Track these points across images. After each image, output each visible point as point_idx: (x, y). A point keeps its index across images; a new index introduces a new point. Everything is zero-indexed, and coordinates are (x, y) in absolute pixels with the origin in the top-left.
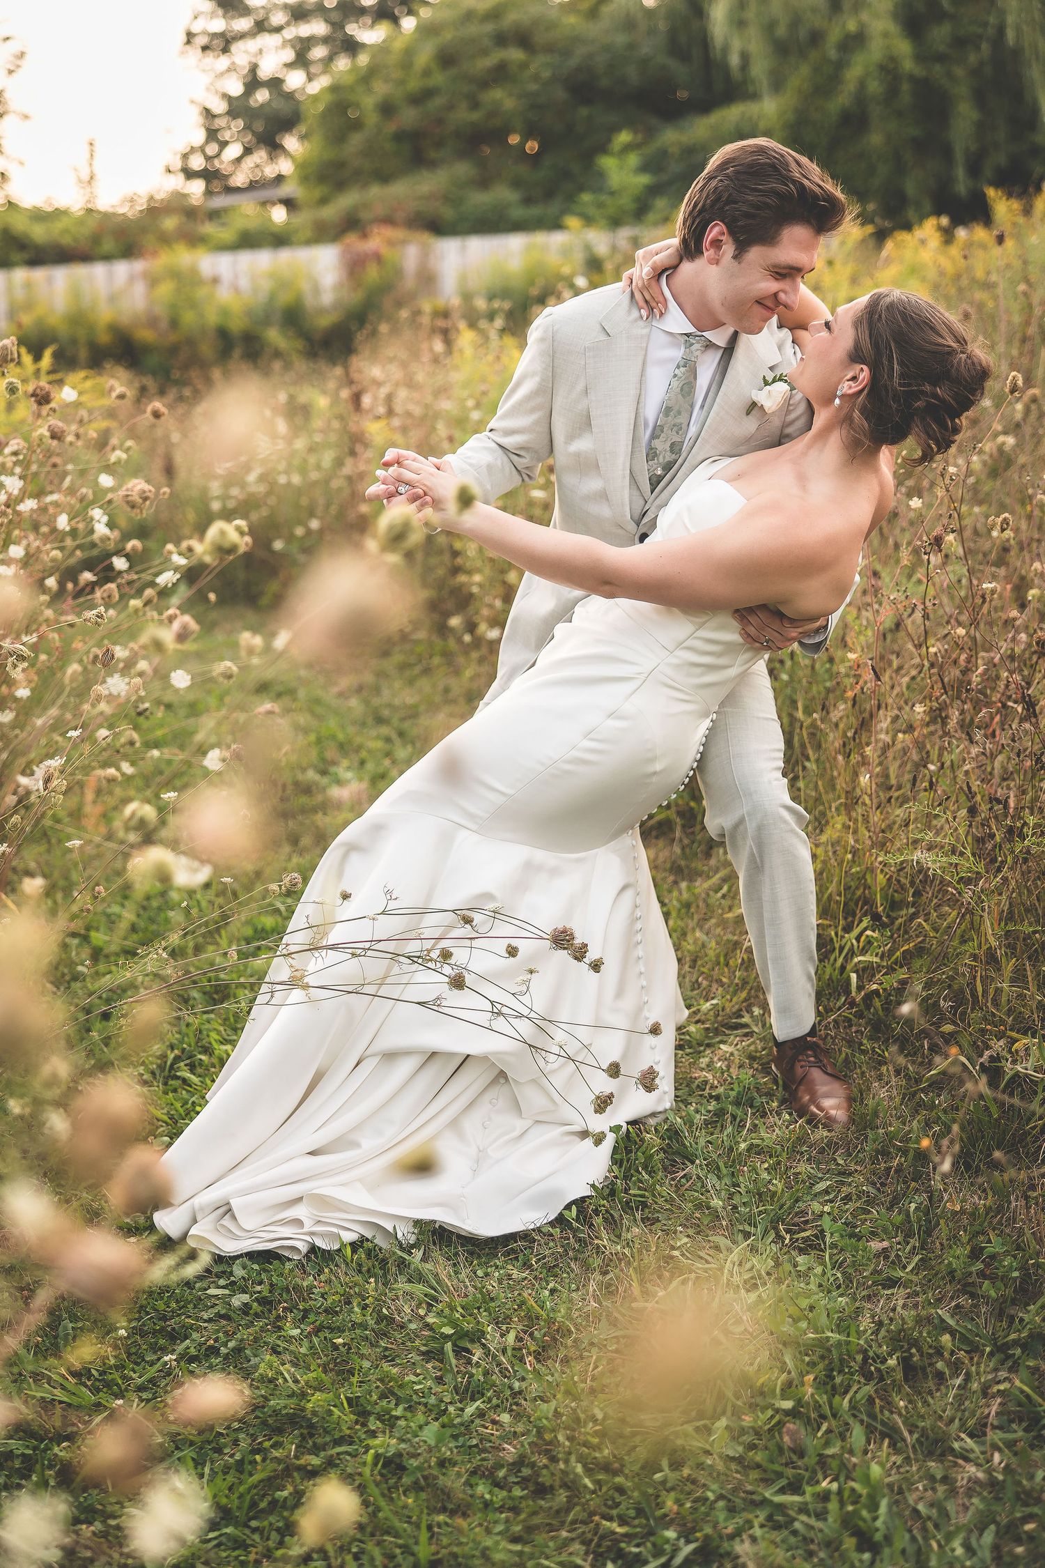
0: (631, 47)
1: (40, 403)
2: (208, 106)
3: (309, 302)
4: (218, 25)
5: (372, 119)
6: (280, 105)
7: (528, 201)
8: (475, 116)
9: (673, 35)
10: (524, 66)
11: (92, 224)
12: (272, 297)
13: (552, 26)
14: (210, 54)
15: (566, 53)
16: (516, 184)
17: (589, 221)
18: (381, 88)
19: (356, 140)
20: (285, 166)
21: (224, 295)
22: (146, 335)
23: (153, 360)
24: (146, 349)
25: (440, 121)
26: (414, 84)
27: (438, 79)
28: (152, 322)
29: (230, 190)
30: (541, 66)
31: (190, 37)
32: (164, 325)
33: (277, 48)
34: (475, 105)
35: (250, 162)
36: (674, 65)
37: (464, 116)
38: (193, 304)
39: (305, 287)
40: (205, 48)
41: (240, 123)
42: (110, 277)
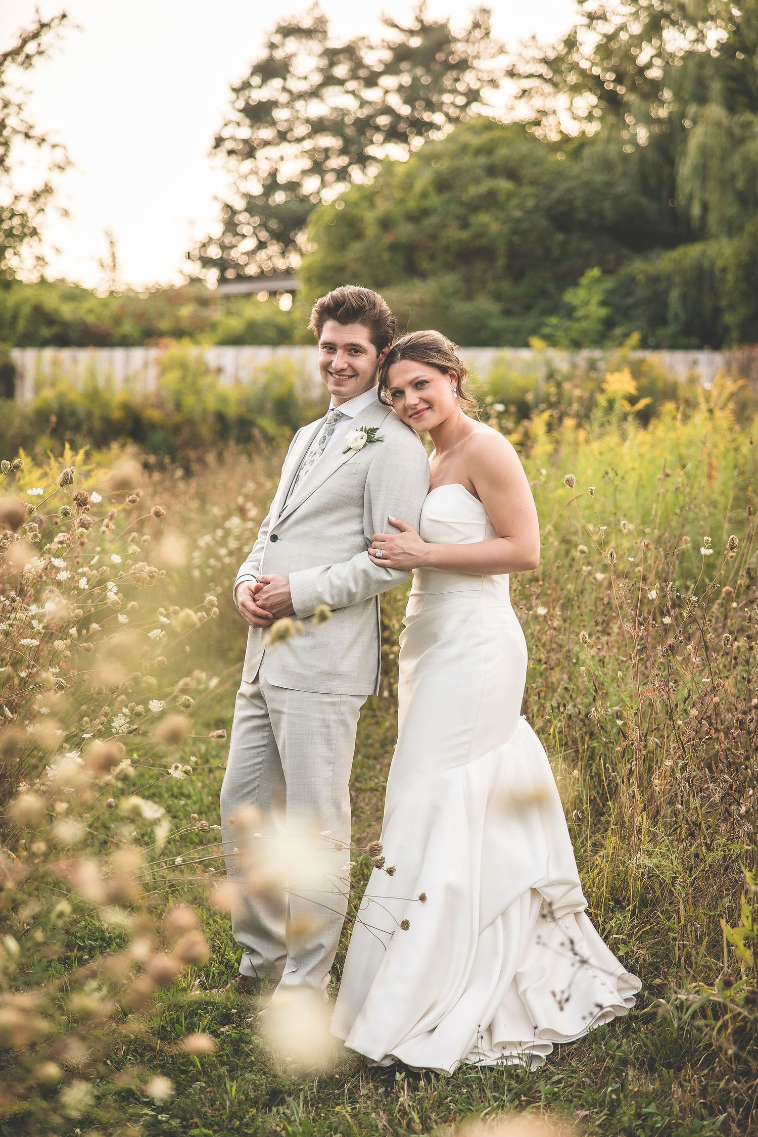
0: (608, 185)
1: (79, 505)
2: (230, 203)
3: (299, 394)
4: (245, 132)
5: (371, 230)
6: (295, 206)
7: (507, 313)
8: (464, 235)
9: (643, 179)
10: (510, 195)
11: (115, 305)
12: (266, 388)
13: (537, 163)
14: (234, 156)
15: (549, 187)
16: (497, 296)
17: (551, 341)
18: (383, 206)
19: (356, 247)
20: (294, 261)
21: (225, 384)
22: (153, 414)
23: (157, 437)
24: (153, 426)
25: (434, 237)
26: (412, 204)
27: (434, 200)
28: (160, 405)
29: (241, 278)
30: (529, 196)
31: (219, 141)
32: (170, 406)
33: (296, 156)
34: (464, 224)
35: (262, 255)
36: (644, 201)
37: (454, 234)
38: (197, 392)
39: (297, 383)
40: (231, 152)
41: (257, 220)
42: (128, 362)
